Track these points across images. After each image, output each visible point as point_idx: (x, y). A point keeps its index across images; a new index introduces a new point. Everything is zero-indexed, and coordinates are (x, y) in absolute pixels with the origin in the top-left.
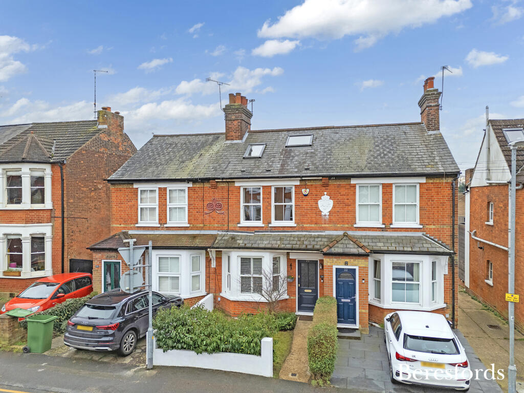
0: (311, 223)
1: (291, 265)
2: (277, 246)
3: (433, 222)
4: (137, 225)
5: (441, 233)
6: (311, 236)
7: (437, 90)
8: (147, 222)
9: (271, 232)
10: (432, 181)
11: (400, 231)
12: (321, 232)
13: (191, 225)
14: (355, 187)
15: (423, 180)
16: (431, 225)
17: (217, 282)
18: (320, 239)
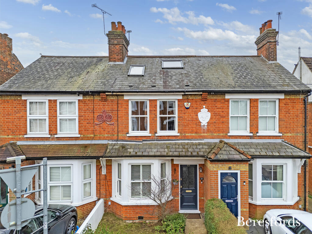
0: (192, 132)
1: (175, 170)
2: (165, 154)
3: (290, 131)
4: (25, 136)
5: (296, 140)
6: (193, 144)
7: (275, 30)
8: (36, 133)
9: (157, 141)
10: (289, 97)
11: (264, 138)
12: (200, 140)
13: (82, 136)
14: (229, 101)
15: (282, 96)
16: (288, 133)
17: (107, 187)
18: (201, 147)
